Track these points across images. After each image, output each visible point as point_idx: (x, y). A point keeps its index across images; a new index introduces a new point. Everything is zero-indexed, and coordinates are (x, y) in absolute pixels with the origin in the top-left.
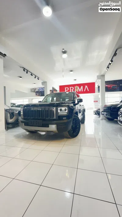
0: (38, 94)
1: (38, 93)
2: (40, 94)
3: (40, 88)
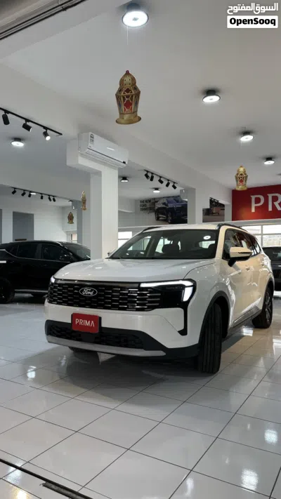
0: (162, 217)
1: (163, 214)
2: (170, 218)
3: (169, 199)
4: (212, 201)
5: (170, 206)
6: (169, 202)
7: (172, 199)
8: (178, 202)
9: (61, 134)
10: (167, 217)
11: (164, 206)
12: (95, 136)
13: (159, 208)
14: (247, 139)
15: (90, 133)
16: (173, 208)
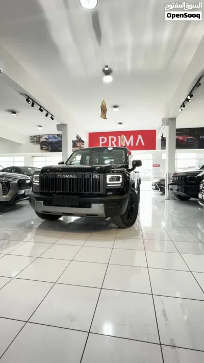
0: (45, 147)
1: (46, 145)
4: (77, 137)
5: (50, 140)
7: (51, 136)
8: (55, 138)
10: (48, 147)
13: (43, 142)
16: (52, 142)
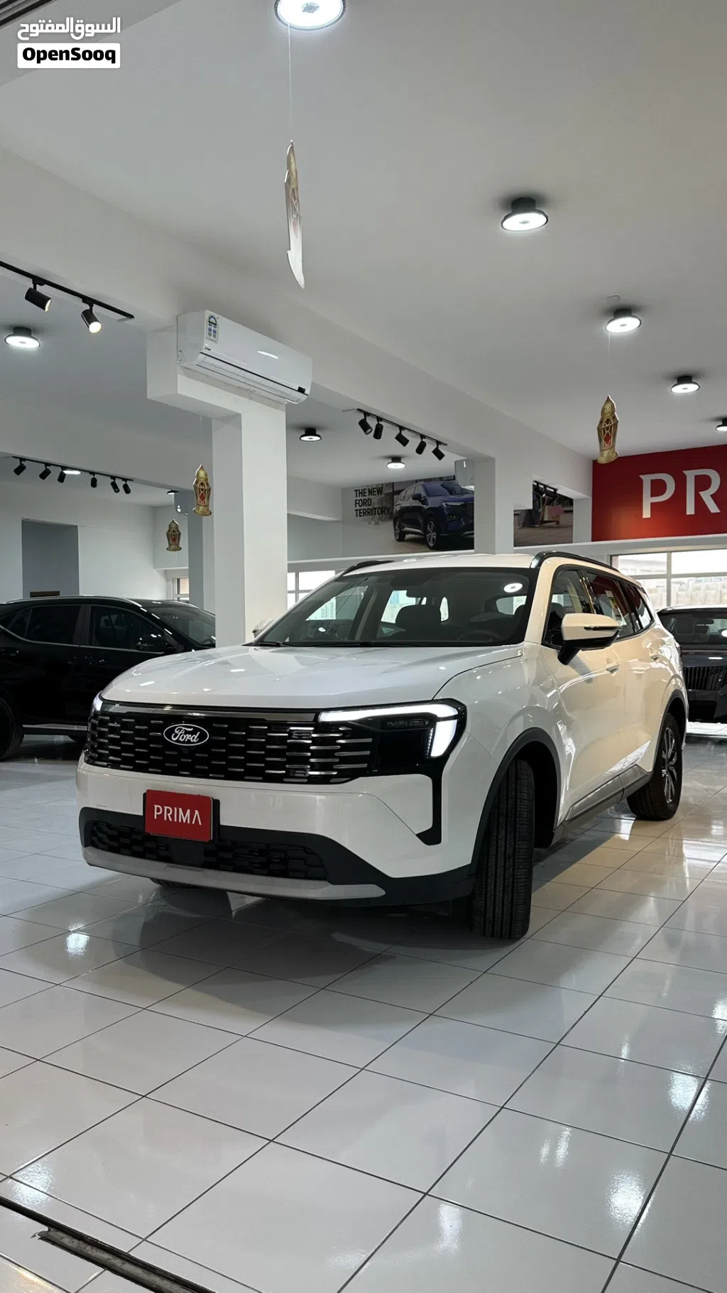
0: (412, 531)
1: (416, 525)
2: (434, 535)
3: (430, 486)
4: (538, 490)
5: (433, 502)
6: (429, 493)
7: (438, 485)
8: (451, 492)
9: (132, 317)
10: (426, 532)
11: (417, 503)
12: (221, 321)
13: (405, 510)
14: (624, 326)
15: (208, 313)
16: (440, 509)
